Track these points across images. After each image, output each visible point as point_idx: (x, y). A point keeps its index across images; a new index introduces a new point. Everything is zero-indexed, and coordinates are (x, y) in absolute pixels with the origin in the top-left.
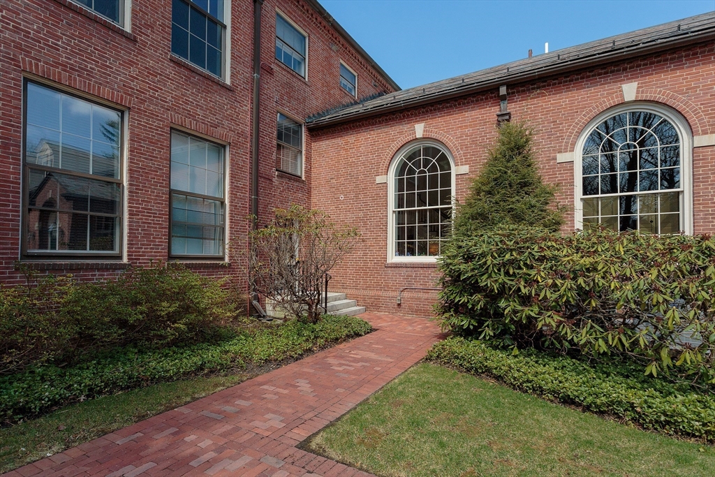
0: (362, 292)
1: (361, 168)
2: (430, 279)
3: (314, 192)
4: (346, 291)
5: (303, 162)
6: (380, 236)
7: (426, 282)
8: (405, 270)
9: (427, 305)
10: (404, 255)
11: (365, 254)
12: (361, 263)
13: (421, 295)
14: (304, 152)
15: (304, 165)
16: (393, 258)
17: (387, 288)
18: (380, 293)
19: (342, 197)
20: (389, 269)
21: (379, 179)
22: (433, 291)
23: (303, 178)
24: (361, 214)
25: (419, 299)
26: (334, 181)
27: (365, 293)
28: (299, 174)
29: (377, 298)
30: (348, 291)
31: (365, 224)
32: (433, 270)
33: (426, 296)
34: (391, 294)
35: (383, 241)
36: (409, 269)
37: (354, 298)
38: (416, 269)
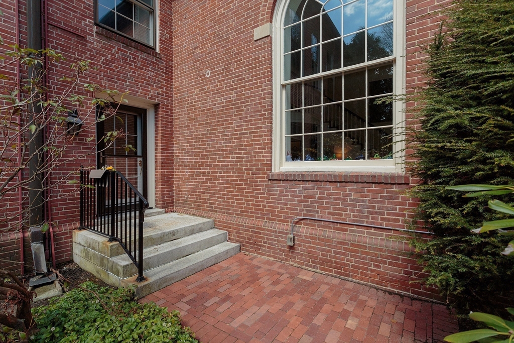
0: (235, 220)
1: (233, 22)
2: (350, 205)
3: (176, 72)
4: (214, 215)
5: (158, 28)
6: (261, 128)
7: (340, 209)
8: (301, 185)
9: (344, 254)
10: (301, 159)
11: (239, 159)
12: (234, 173)
13: (330, 233)
14: (158, 12)
15: (158, 32)
16: (283, 165)
17: (271, 215)
18: (262, 223)
19: (208, 73)
20: (275, 184)
21: (259, 32)
22: (355, 228)
23: (158, 50)
24: (233, 96)
25: (327, 240)
26: (198, 51)
27: (240, 220)
28: (151, 44)
29: (257, 231)
30: (218, 216)
31: (239, 110)
32: (355, 186)
33: (340, 236)
34: (278, 226)
35: (265, 135)
36: (308, 185)
37: (224, 228)
38: (322, 185)
